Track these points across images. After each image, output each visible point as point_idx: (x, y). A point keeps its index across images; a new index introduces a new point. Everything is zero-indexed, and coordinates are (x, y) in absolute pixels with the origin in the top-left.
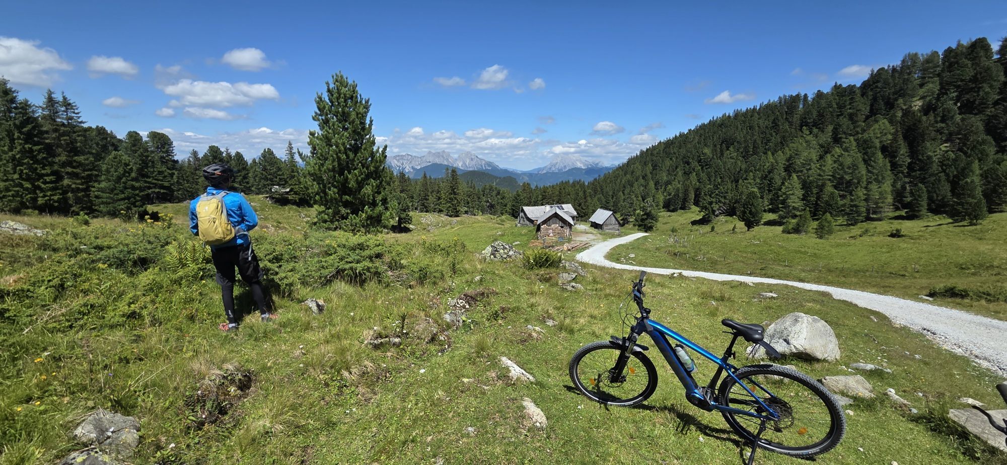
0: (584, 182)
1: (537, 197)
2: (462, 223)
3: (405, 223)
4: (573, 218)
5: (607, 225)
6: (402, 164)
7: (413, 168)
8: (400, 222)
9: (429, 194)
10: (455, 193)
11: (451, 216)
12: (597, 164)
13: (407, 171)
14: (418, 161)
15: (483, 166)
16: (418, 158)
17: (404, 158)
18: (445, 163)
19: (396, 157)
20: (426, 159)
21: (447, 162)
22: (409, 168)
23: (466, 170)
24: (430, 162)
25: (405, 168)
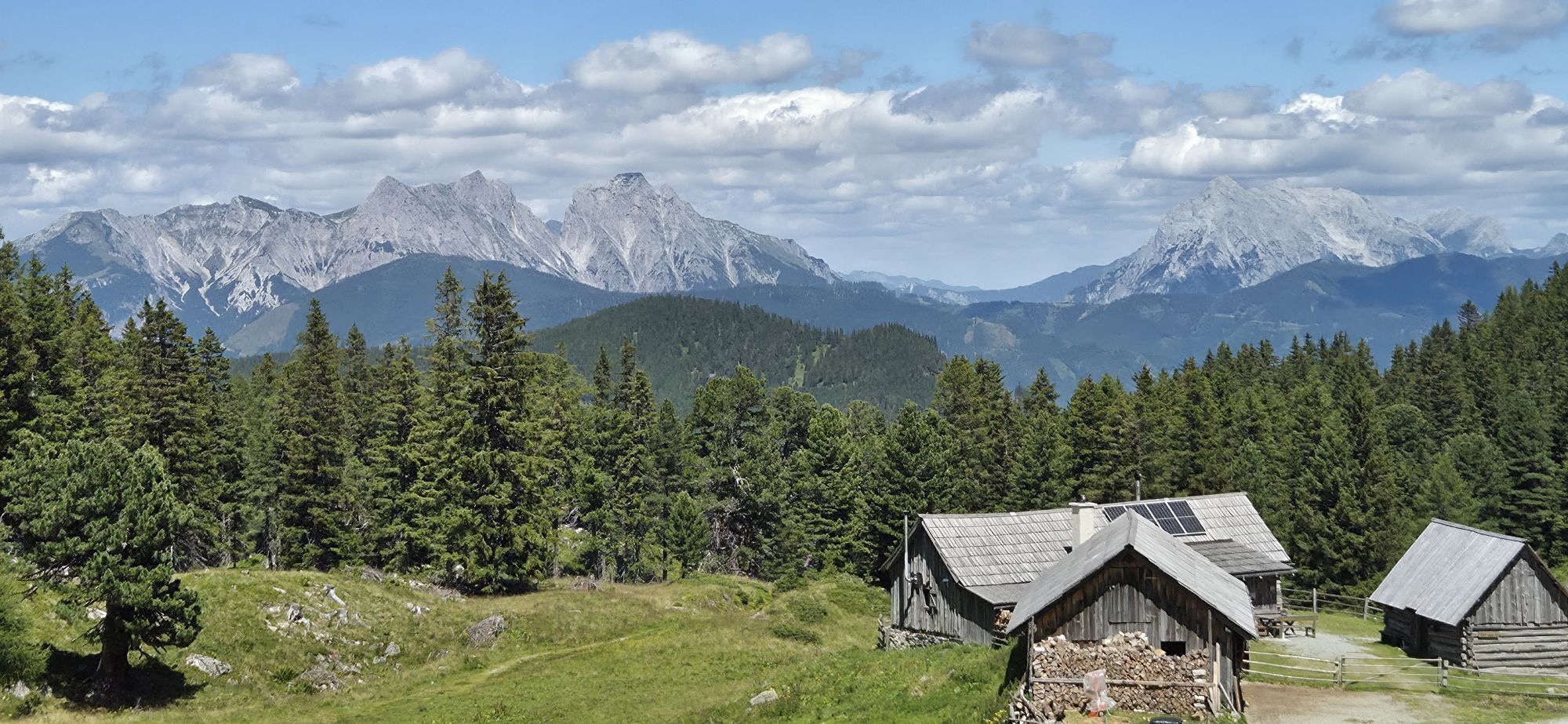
0: (1362, 353)
1: (1043, 451)
2: (539, 633)
3: (151, 637)
4: (1260, 587)
5: (1491, 631)
6: (214, 264)
7: (280, 285)
8: (114, 633)
9: (345, 445)
10: (500, 440)
11: (472, 589)
12: (1461, 236)
13: (243, 305)
14: (314, 244)
15: (728, 265)
16: (317, 223)
17: (224, 226)
18: (481, 252)
19: (175, 221)
20: (363, 231)
21: (496, 245)
22: (258, 284)
23: (616, 294)
24: (388, 247)
25: (231, 287)
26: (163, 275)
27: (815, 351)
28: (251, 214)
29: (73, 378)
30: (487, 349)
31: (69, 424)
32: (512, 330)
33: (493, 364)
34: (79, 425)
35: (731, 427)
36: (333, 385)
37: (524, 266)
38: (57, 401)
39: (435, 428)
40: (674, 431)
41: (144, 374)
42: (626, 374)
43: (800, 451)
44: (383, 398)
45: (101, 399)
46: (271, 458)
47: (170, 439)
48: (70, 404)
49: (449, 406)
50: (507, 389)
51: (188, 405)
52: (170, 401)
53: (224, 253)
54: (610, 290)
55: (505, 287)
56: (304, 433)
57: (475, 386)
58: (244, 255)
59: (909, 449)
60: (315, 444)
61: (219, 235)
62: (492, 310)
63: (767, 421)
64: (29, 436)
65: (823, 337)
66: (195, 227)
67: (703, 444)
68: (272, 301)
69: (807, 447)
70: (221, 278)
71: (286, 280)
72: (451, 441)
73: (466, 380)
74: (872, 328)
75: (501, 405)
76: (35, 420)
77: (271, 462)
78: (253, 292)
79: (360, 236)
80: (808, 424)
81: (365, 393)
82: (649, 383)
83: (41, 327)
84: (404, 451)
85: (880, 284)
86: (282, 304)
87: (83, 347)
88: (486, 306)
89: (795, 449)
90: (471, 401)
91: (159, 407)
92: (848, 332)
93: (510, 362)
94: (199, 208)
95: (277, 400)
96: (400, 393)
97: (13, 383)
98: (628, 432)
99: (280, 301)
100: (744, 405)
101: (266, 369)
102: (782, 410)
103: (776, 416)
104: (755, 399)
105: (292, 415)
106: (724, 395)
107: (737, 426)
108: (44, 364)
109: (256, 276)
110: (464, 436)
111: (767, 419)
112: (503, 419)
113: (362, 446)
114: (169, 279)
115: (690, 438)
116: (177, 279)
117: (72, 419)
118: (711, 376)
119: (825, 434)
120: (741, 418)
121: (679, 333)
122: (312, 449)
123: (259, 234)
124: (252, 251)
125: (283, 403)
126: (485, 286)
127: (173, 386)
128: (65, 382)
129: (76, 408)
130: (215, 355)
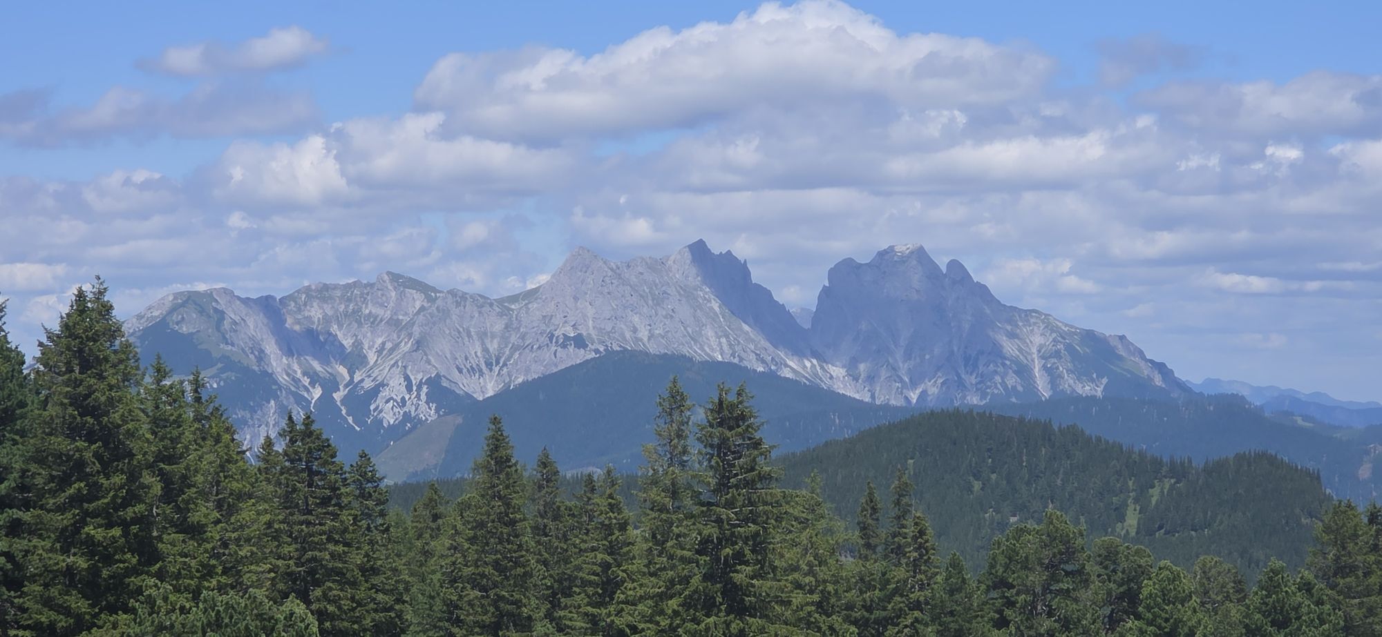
6: (354, 361)
13: (390, 417)
14: (483, 336)
15: (1036, 370)
16: (487, 309)
17: (367, 311)
18: (703, 350)
19: (305, 305)
20: (547, 319)
21: (724, 340)
22: (409, 388)
23: (886, 407)
24: (580, 342)
25: (374, 392)
26: (288, 375)
27: (1152, 487)
28: (401, 296)
29: (203, 512)
30: (723, 486)
31: (198, 571)
32: (754, 460)
33: (730, 504)
34: (208, 572)
35: (1038, 589)
36: (519, 526)
37: (760, 369)
38: (184, 541)
39: (654, 586)
40: (963, 594)
41: (287, 508)
42: (898, 518)
43: (1130, 624)
44: (583, 546)
45: (238, 540)
46: (440, 620)
47: (318, 592)
48: (200, 545)
49: (671, 557)
50: (747, 538)
51: (340, 548)
52: (317, 543)
53: (366, 347)
54: (878, 402)
55: (745, 404)
56: (483, 589)
57: (706, 532)
58: (392, 350)
59: (1273, 623)
60: (495, 603)
61: (360, 324)
62: (728, 434)
63: (1086, 583)
64: (156, 585)
65: (1165, 469)
66: (330, 313)
67: (1000, 612)
68: (428, 412)
69: (1138, 617)
70: (362, 380)
71: (445, 384)
72: (673, 604)
73: (694, 524)
74: (1231, 456)
75: (739, 558)
76: (158, 565)
77: (441, 624)
78: (403, 399)
79: (543, 327)
80: (1140, 588)
81: (557, 537)
82: (930, 531)
83: (165, 448)
84: (609, 615)
85: (1243, 397)
86: (439, 416)
87: (217, 473)
88: (720, 429)
89: (1124, 621)
90: (699, 552)
91: (304, 550)
92: (1198, 463)
93: (751, 503)
94: (335, 287)
95: (447, 545)
96: (606, 539)
97: (132, 518)
98: (902, 596)
99: (437, 411)
100: (1056, 561)
101: (431, 503)
102: (1106, 568)
103: (1099, 576)
104: (1070, 553)
105: (466, 565)
106: (1030, 546)
107: (1046, 589)
108: (169, 495)
109: (407, 378)
110: (690, 597)
111: (1087, 580)
112: (741, 576)
113: (553, 607)
114: (296, 381)
115: (985, 603)
116: (306, 381)
117: (202, 564)
118: (1013, 520)
119: (1164, 600)
120: (1054, 578)
121: (971, 461)
122: (492, 609)
123: (411, 323)
124: (403, 344)
125: (455, 548)
126: (721, 402)
127: (321, 524)
128: (194, 518)
129: (206, 551)
130: (370, 485)
